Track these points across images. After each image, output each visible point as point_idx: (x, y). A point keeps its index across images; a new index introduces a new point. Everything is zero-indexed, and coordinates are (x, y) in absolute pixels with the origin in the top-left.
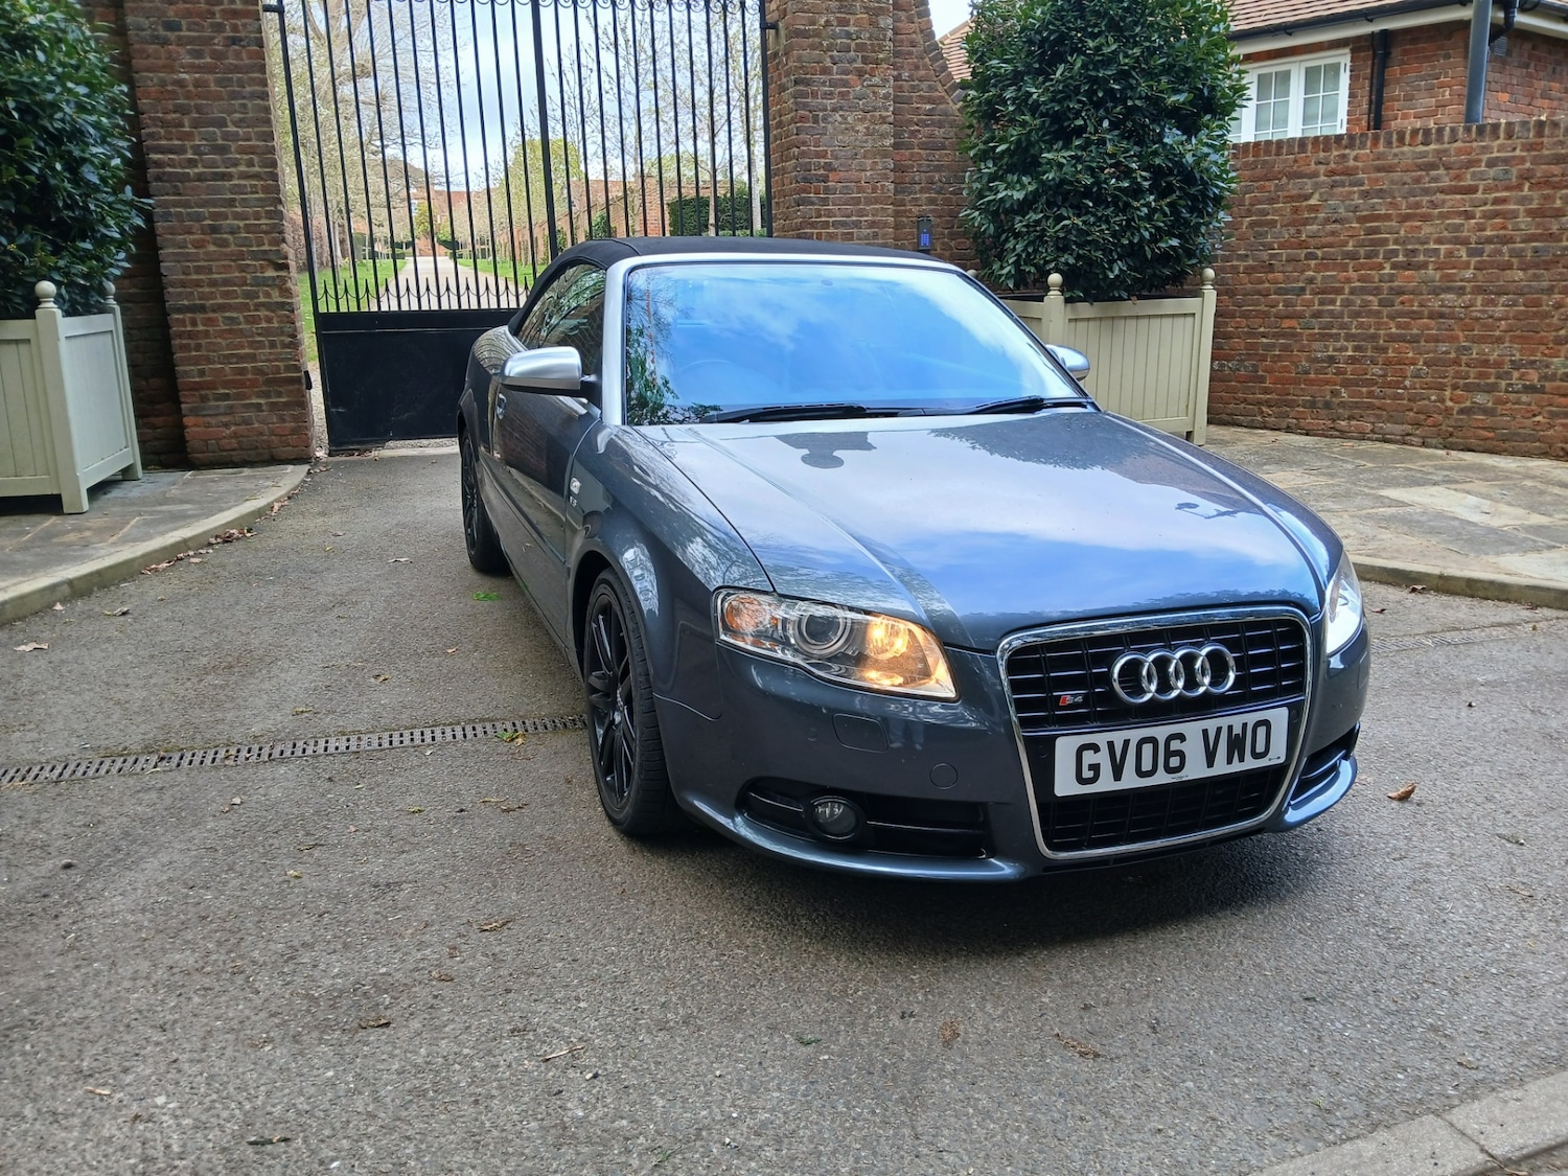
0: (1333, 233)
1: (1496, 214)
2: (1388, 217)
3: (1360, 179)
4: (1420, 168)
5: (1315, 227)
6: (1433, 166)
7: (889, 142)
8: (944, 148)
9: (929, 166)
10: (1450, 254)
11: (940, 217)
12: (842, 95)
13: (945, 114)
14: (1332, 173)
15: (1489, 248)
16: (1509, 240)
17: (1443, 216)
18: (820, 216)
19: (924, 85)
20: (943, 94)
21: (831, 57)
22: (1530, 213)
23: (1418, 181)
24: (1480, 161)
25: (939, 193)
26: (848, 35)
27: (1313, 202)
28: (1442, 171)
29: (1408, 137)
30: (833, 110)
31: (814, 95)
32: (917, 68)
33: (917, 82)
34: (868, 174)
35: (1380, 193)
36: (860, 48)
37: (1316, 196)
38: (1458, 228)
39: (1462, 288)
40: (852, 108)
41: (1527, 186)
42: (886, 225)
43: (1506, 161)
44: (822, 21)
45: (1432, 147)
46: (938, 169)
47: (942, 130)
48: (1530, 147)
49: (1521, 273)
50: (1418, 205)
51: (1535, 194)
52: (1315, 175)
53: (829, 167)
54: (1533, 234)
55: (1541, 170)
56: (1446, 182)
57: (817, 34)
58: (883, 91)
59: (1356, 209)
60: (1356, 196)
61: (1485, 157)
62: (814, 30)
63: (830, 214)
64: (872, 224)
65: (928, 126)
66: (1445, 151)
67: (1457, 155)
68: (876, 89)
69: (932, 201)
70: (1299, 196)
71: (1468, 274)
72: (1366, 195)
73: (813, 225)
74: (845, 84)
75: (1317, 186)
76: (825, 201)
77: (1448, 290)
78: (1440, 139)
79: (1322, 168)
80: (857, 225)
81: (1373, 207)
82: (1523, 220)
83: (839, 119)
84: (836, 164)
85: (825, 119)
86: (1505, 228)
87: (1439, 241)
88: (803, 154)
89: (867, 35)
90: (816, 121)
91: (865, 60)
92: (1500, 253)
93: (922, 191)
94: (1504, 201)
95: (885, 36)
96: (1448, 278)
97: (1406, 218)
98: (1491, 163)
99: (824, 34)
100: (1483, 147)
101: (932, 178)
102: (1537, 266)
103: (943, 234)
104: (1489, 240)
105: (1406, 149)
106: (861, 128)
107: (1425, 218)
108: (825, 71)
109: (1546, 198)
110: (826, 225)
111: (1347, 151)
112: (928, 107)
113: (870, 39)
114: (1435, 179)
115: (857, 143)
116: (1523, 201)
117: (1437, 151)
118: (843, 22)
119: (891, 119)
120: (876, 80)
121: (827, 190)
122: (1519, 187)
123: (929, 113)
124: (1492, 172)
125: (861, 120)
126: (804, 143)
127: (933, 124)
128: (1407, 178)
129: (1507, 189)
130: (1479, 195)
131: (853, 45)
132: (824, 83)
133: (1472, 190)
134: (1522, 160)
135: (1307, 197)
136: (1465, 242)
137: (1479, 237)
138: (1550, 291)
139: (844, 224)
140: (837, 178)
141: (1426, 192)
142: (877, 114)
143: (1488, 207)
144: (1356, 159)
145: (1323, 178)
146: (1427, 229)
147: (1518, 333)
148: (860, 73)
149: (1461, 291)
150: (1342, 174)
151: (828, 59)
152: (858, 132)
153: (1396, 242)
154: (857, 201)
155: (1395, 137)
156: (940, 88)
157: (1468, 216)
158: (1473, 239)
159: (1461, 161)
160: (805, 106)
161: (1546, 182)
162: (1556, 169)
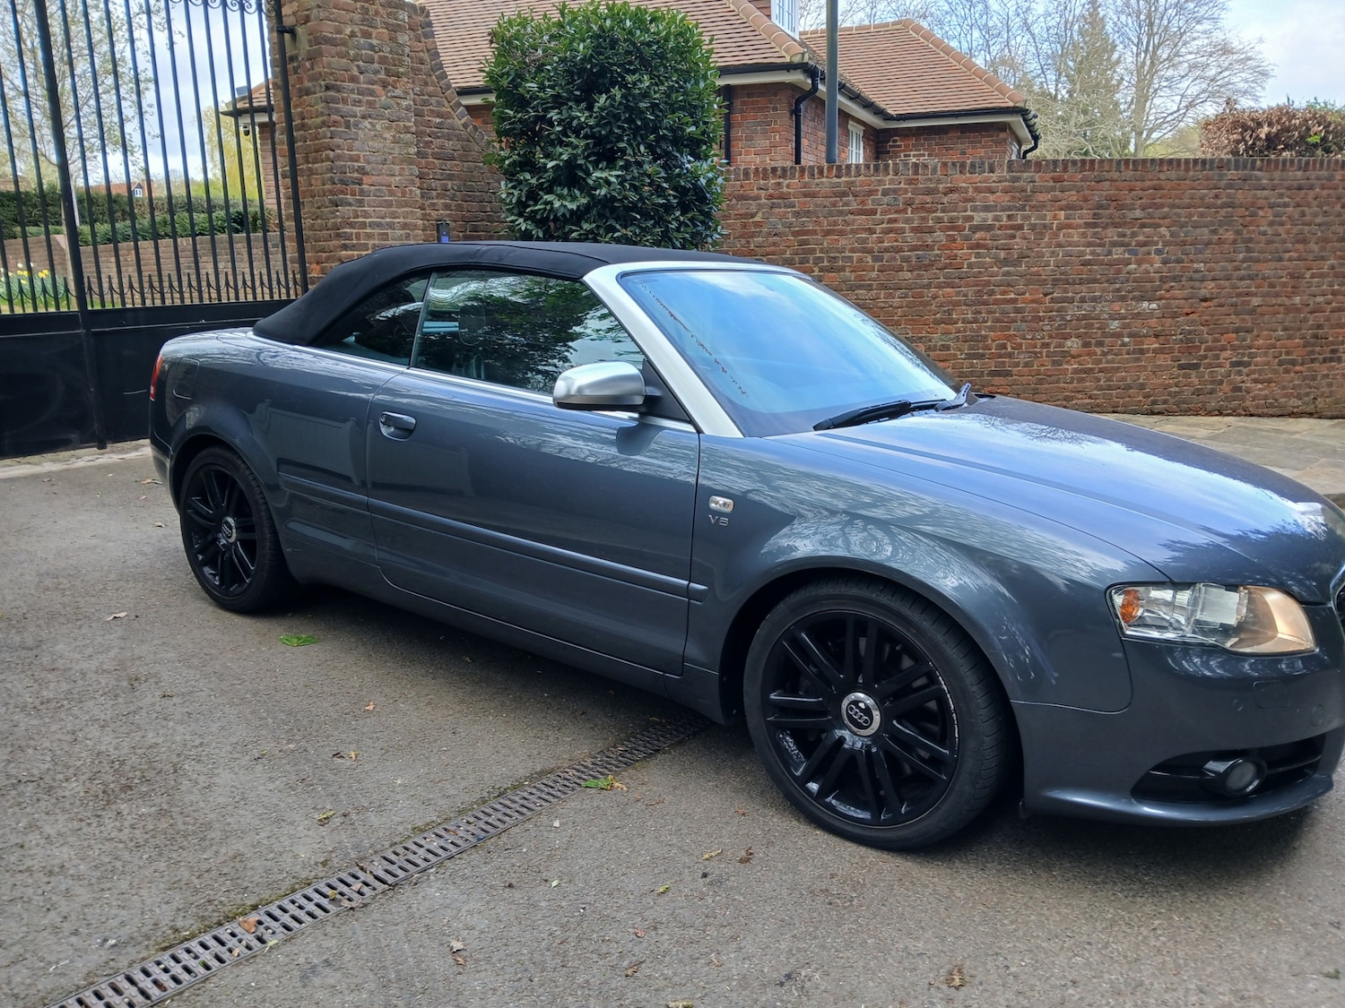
0: (774, 244)
1: (890, 231)
2: (814, 232)
3: (792, 203)
4: (836, 195)
5: (760, 239)
6: (844, 194)
7: (413, 150)
8: (453, 159)
9: (442, 174)
10: (860, 260)
11: (455, 221)
12: (370, 104)
13: (452, 128)
14: (771, 197)
15: (886, 255)
16: (900, 250)
17: (854, 232)
18: (357, 217)
19: (433, 100)
20: (449, 110)
21: (358, 66)
22: (913, 230)
23: (834, 205)
24: (878, 190)
25: (452, 199)
26: (372, 48)
27: (757, 219)
28: (851, 198)
29: (825, 171)
30: (364, 117)
31: (345, 101)
32: (426, 84)
33: (426, 97)
34: (397, 179)
35: (808, 214)
36: (383, 60)
37: (760, 214)
38: (864, 241)
39: (870, 285)
40: (380, 117)
41: (910, 209)
42: (415, 227)
43: (895, 191)
44: (348, 31)
45: (843, 179)
46: (450, 177)
47: (451, 143)
48: (910, 182)
49: (909, 273)
50: (835, 223)
51: (916, 216)
52: (757, 198)
53: (362, 171)
54: (916, 246)
55: (919, 199)
56: (854, 206)
57: (344, 43)
58: (405, 103)
59: (790, 225)
60: (790, 215)
61: (880, 188)
62: (341, 39)
63: (366, 215)
64: (405, 226)
65: (439, 138)
66: (853, 182)
68: (399, 100)
69: (447, 207)
70: (746, 214)
71: (874, 274)
72: (797, 214)
73: (351, 225)
74: (372, 93)
75: (760, 207)
76: (361, 203)
77: (861, 287)
78: (848, 174)
79: (763, 193)
80: (391, 226)
81: (803, 224)
82: (909, 235)
83: (369, 126)
84: (368, 168)
85: (356, 125)
86: (896, 241)
87: (853, 250)
88: (339, 157)
89: (388, 49)
90: (348, 127)
91: (388, 72)
92: (895, 259)
93: (438, 197)
94: (895, 221)
95: (403, 51)
96: (860, 278)
97: (828, 233)
98: (885, 193)
99: (350, 44)
100: (879, 181)
101: (446, 185)
102: (919, 268)
103: (458, 236)
104: (887, 250)
105: (824, 180)
106: (388, 135)
107: (842, 233)
108: (353, 79)
109: (923, 219)
110: (363, 225)
111: (781, 180)
112: (438, 120)
113: (391, 52)
114: (846, 204)
115: (386, 150)
116: (907, 221)
117: (847, 182)
118: (367, 35)
119: (413, 130)
120: (398, 92)
121: (362, 192)
122: (905, 211)
123: (439, 126)
124: (886, 199)
125: (388, 128)
126: (338, 147)
127: (443, 137)
128: (827, 202)
129: (896, 212)
130: (878, 216)
131: (376, 56)
132: (352, 91)
133: (874, 212)
134: (906, 191)
135: (753, 216)
136: (870, 251)
137: (880, 248)
138: (929, 286)
139: (379, 225)
140: (370, 181)
141: (841, 213)
142: (401, 124)
143: (884, 225)
144: (788, 186)
145: (764, 201)
146: (843, 242)
147: (910, 317)
148: (385, 85)
149: (869, 288)
150: (779, 198)
151: (355, 69)
152: (385, 139)
153: (822, 251)
154: (389, 204)
155: (816, 170)
156: (446, 103)
157: (872, 231)
158: (876, 249)
159: (864, 191)
160: (337, 111)
161: (922, 208)
162: (928, 198)
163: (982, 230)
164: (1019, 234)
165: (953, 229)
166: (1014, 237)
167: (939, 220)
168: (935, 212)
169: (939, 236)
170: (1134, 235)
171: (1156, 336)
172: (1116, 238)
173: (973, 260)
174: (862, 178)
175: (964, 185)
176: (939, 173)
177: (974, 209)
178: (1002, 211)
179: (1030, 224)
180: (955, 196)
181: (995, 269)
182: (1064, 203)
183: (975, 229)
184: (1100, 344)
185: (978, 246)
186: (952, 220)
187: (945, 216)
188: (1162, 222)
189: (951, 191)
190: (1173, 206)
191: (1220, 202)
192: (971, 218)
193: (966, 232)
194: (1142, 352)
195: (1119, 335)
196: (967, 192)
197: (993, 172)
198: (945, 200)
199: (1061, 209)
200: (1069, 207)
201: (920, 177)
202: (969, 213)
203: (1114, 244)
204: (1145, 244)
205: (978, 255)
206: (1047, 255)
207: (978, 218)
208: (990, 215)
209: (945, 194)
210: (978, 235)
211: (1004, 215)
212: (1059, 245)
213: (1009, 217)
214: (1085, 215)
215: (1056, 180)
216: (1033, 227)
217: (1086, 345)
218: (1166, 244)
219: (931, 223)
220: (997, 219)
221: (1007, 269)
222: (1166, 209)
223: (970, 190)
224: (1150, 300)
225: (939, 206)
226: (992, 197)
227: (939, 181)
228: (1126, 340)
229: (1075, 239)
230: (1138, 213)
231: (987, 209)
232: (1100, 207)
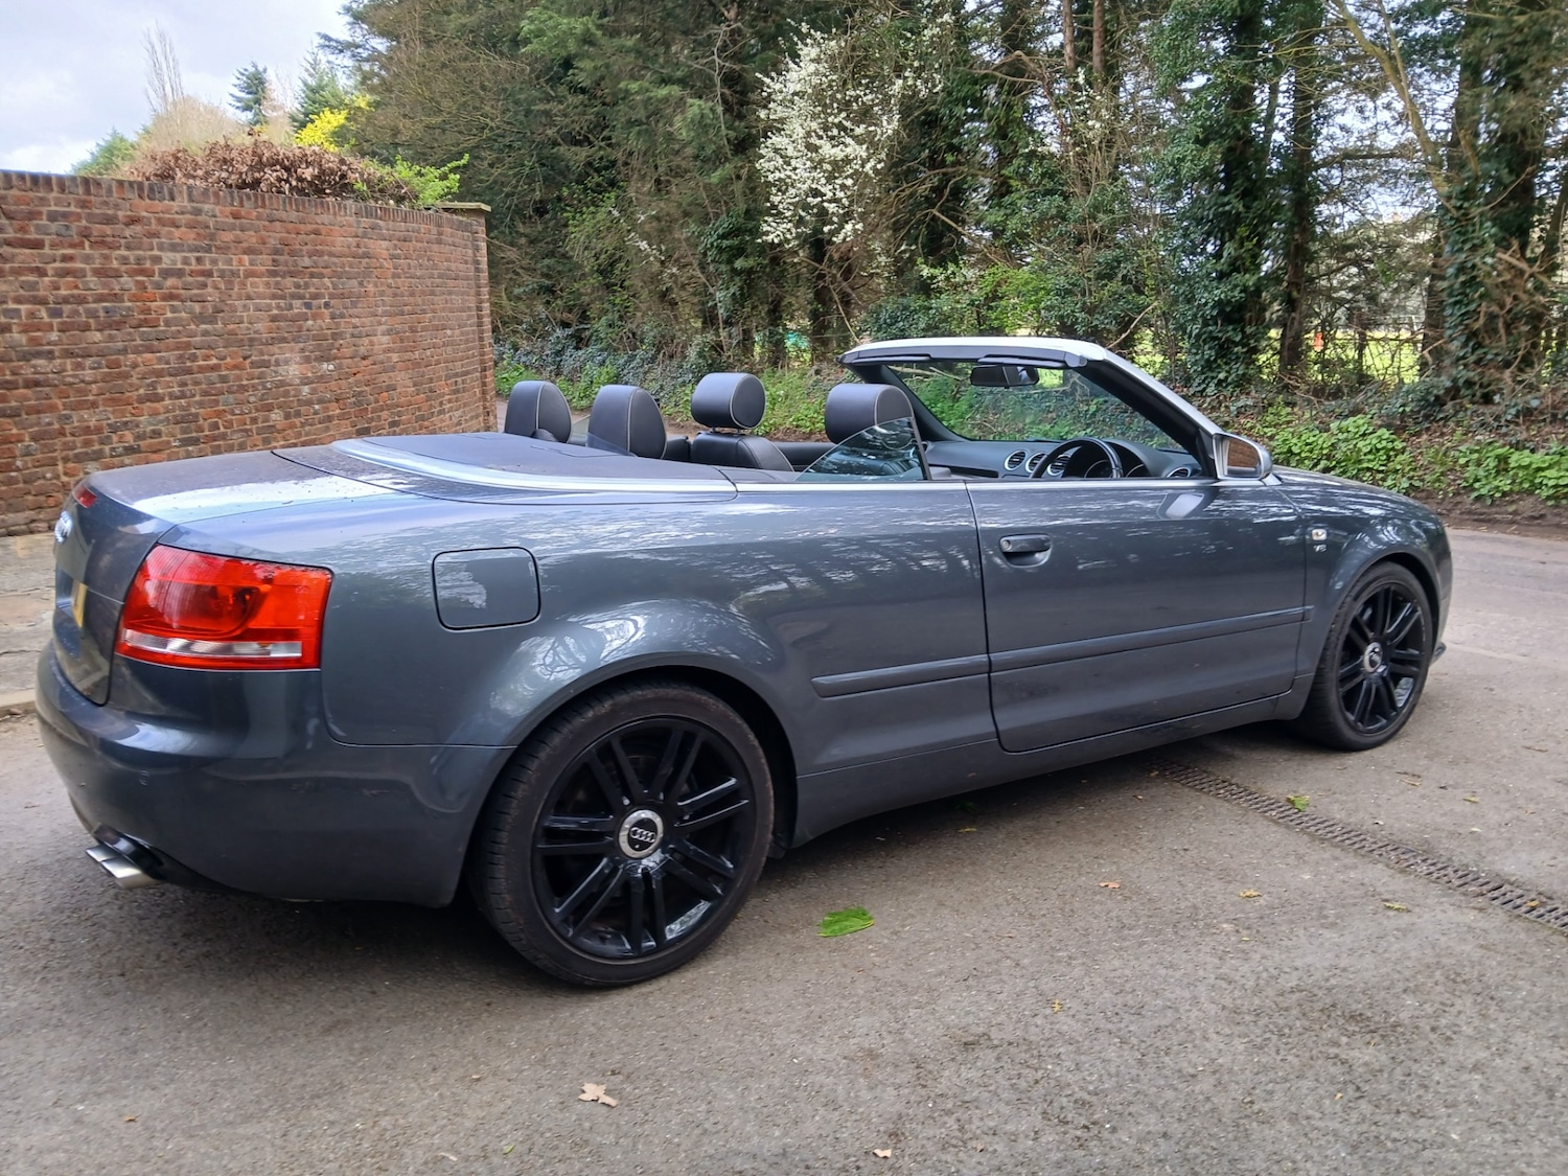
1: (67, 273)
10: (32, 315)
15: (66, 308)
16: (82, 300)
17: (17, 272)
22: (97, 272)
24: (40, 213)
38: (33, 286)
39: (51, 352)
41: (87, 244)
43: (65, 215)
48: (84, 204)
49: (98, 334)
51: (96, 253)
54: (102, 295)
55: (96, 229)
56: (11, 234)
61: (44, 210)
67: (16, 204)
71: (54, 336)
77: (38, 355)
82: (92, 280)
86: (76, 287)
87: (18, 300)
92: (76, 313)
94: (70, 258)
96: (33, 341)
98: (53, 217)
100: (41, 199)
102: (110, 327)
104: (66, 300)
109: (105, 257)
116: (87, 259)
122: (81, 245)
124: (54, 227)
129: (71, 246)
130: (47, 250)
133: (38, 245)
134: (79, 217)
136: (43, 302)
137: (56, 297)
138: (124, 351)
143: (57, 265)
147: (107, 396)
149: (50, 356)
157: (42, 273)
158: (51, 299)
159: (21, 212)
161: (101, 243)
162: (108, 230)
163: (173, 275)
164: (209, 281)
165: (142, 272)
166: (205, 285)
167: (124, 260)
168: (119, 248)
169: (127, 283)
170: (307, 285)
171: (337, 401)
172: (293, 290)
173: (169, 315)
174: (15, 192)
175: (145, 214)
176: (115, 195)
177: (161, 248)
178: (191, 251)
179: (220, 270)
180: (138, 228)
181: (193, 327)
182: (245, 245)
183: (166, 274)
184: (298, 414)
185: (171, 297)
186: (139, 260)
187: (131, 255)
188: (324, 271)
189: (133, 221)
190: (331, 254)
191: (360, 251)
192: (157, 260)
193: (157, 278)
194: (329, 419)
195: (309, 403)
196: (150, 224)
197: (173, 199)
198: (127, 233)
199: (245, 253)
200: (249, 251)
201: (92, 198)
202: (156, 252)
203: (294, 296)
204: (316, 297)
205: (174, 310)
206: (240, 309)
207: (170, 259)
208: (178, 256)
209: (127, 225)
210: (170, 282)
211: (192, 256)
212: (249, 298)
213: (199, 260)
214: (264, 262)
215: (236, 216)
216: (222, 274)
217: (287, 416)
218: (332, 296)
219: (115, 264)
220: (186, 261)
221: (204, 326)
222: (326, 258)
223: (153, 221)
224: (328, 360)
225: (123, 241)
226: (177, 233)
227: (117, 207)
228: (317, 407)
229: (261, 290)
230: (307, 261)
231: (174, 248)
232: (276, 252)
